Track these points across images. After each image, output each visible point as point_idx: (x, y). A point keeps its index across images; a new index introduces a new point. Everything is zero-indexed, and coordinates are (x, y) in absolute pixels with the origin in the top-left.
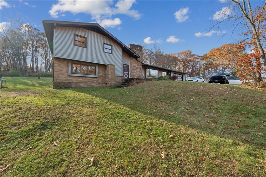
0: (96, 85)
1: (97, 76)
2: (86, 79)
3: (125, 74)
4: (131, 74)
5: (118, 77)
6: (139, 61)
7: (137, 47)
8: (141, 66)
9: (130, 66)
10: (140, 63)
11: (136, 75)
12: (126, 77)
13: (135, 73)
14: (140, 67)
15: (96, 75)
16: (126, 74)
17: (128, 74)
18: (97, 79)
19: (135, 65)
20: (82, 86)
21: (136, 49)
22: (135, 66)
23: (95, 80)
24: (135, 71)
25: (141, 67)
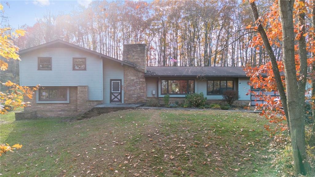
0: (65, 113)
1: (68, 102)
2: (56, 105)
3: (114, 94)
4: (124, 93)
5: (92, 103)
6: (138, 71)
7: (135, 48)
8: (143, 78)
9: (124, 80)
10: (141, 74)
11: (134, 95)
12: (116, 98)
13: (132, 92)
14: (142, 81)
15: (67, 100)
16: (116, 95)
17: (121, 93)
18: (69, 106)
19: (132, 78)
20: (48, 114)
21: (133, 52)
22: (134, 80)
23: (66, 107)
24: (133, 88)
25: (144, 80)
